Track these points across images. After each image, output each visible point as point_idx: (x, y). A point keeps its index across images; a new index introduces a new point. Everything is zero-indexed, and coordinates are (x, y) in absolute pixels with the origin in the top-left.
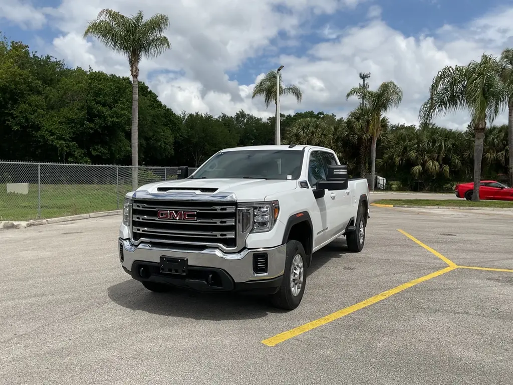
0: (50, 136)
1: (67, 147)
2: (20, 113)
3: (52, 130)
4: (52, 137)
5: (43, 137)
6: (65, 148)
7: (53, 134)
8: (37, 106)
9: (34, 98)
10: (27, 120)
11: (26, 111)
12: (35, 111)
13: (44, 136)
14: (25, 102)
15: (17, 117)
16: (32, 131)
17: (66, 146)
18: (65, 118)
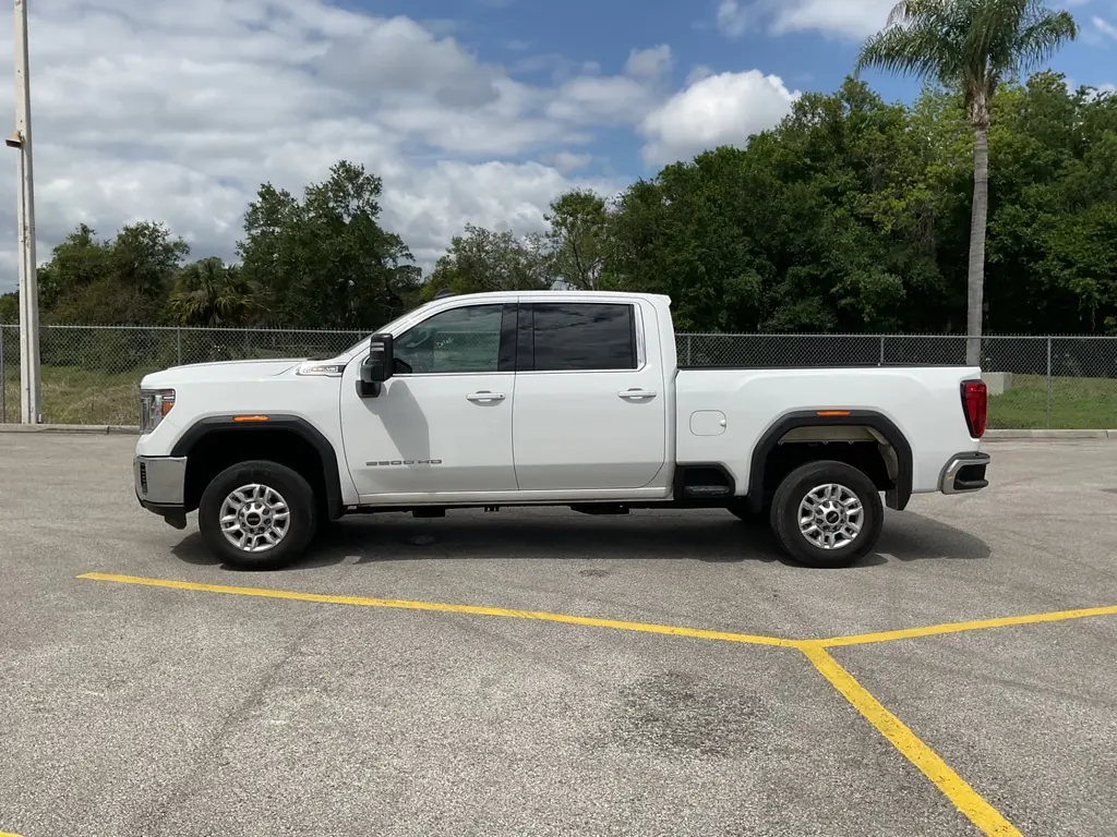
0: (1062, 270)
1: (1102, 293)
2: (1005, 224)
3: (1067, 255)
4: (1066, 272)
5: (1047, 272)
6: (1097, 295)
7: (1069, 265)
8: (1039, 206)
9: (1033, 191)
10: (1017, 238)
11: (1015, 218)
12: (1034, 218)
13: (1050, 271)
14: (1013, 203)
15: (999, 234)
16: (1029, 262)
17: (1098, 290)
18: (1100, 224)
